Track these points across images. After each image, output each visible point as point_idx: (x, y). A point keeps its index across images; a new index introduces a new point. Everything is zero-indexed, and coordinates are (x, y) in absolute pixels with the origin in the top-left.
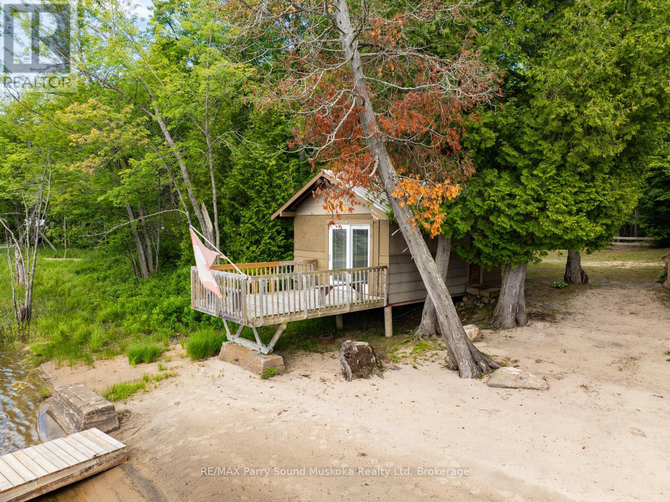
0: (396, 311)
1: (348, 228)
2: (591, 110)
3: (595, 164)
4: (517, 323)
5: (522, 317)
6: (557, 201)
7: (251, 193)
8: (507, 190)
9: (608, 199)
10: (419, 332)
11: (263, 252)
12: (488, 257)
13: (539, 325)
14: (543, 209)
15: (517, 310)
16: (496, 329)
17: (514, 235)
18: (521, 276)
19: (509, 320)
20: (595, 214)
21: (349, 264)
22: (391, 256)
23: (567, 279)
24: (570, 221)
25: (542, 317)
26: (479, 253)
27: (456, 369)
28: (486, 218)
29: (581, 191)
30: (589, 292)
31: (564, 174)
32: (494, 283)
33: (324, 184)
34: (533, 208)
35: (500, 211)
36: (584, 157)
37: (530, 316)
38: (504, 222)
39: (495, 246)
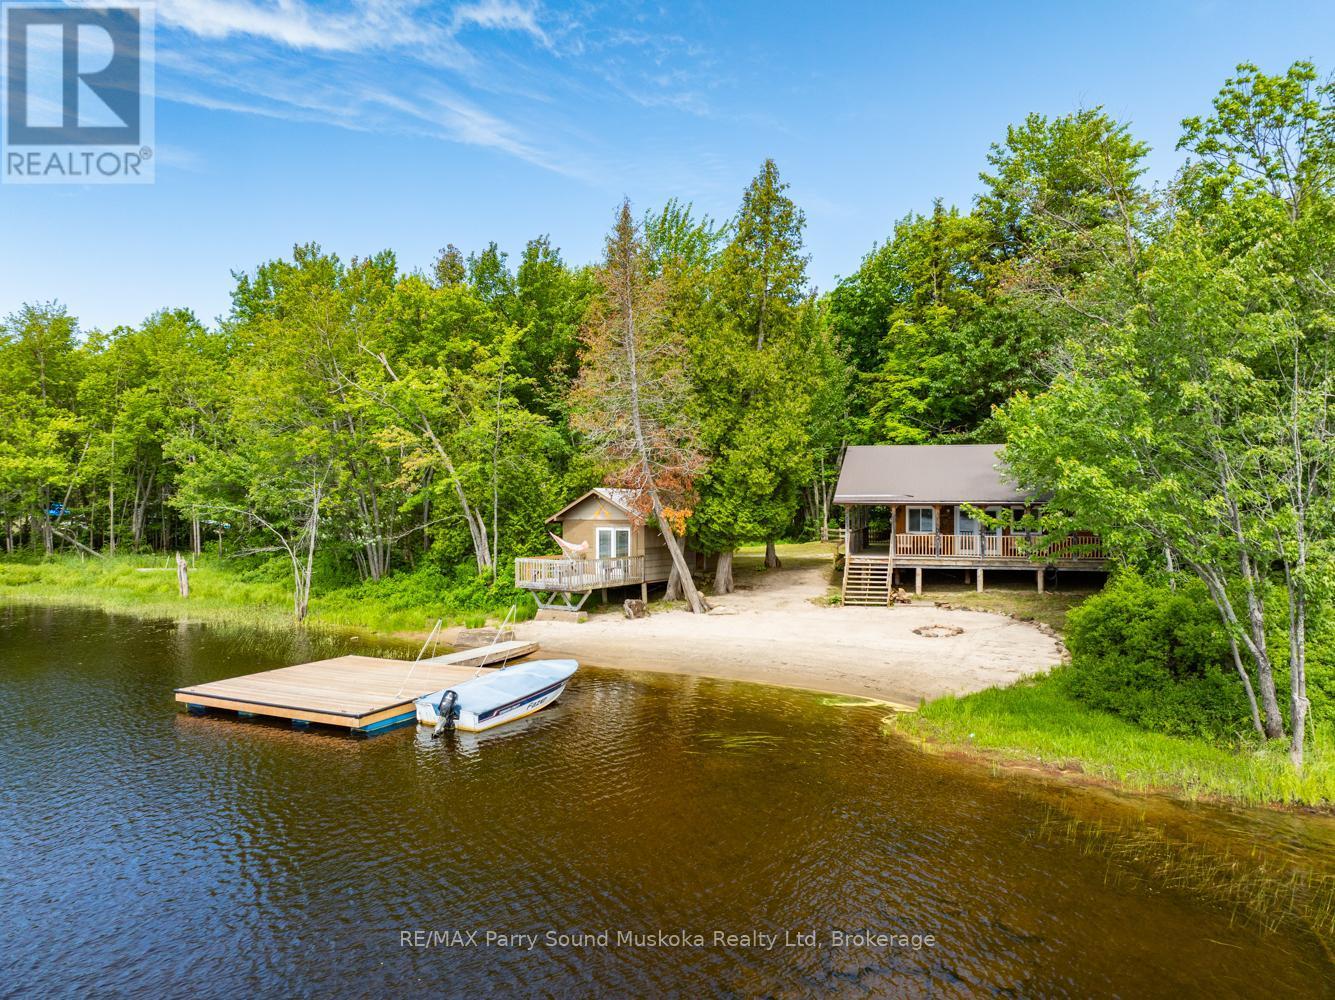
0: (650, 586)
1: (613, 531)
2: (755, 475)
3: (761, 497)
4: (728, 591)
5: (731, 587)
6: (743, 515)
7: (520, 499)
8: (717, 509)
9: (769, 515)
10: (665, 598)
11: (530, 549)
12: (708, 548)
13: (742, 592)
14: (736, 520)
15: (727, 584)
16: (714, 595)
17: (722, 535)
18: (729, 560)
19: (722, 589)
20: (764, 522)
21: (613, 554)
22: (646, 549)
23: (767, 565)
24: (749, 526)
25: (744, 588)
26: (703, 545)
27: (692, 610)
28: (706, 524)
29: (754, 510)
30: (779, 573)
31: (746, 502)
32: (713, 570)
33: (594, 497)
34: (730, 520)
35: (714, 521)
36: (755, 494)
37: (736, 587)
38: (716, 527)
39: (712, 541)
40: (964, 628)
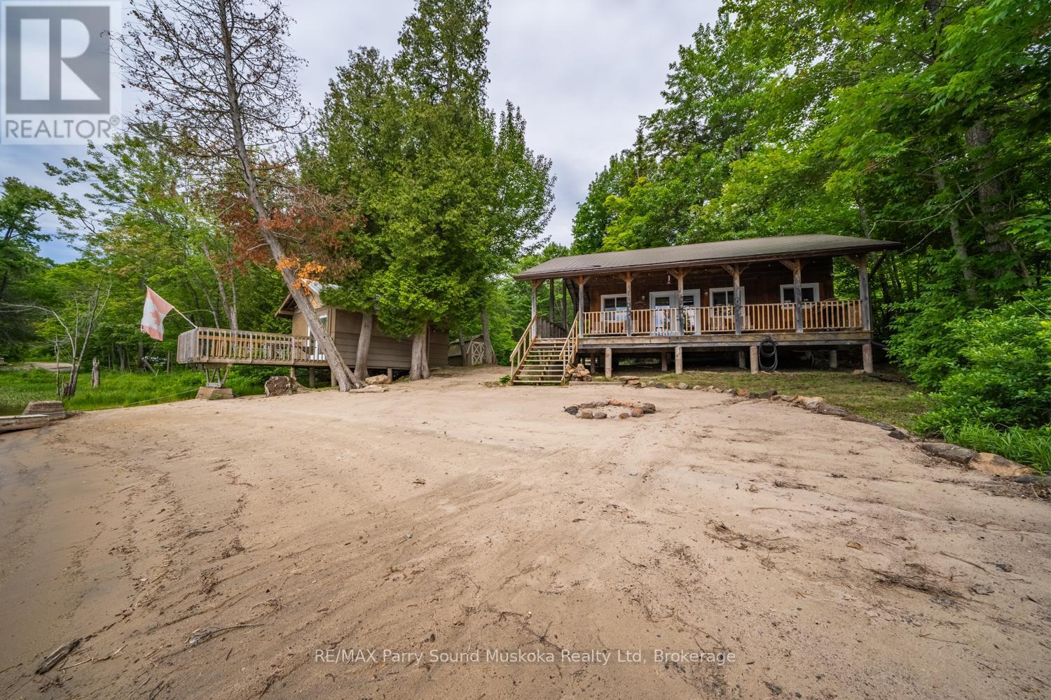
4: (422, 377)
5: (425, 374)
15: (422, 370)
19: (417, 374)
22: (337, 333)
40: (658, 405)
